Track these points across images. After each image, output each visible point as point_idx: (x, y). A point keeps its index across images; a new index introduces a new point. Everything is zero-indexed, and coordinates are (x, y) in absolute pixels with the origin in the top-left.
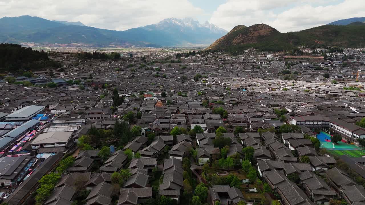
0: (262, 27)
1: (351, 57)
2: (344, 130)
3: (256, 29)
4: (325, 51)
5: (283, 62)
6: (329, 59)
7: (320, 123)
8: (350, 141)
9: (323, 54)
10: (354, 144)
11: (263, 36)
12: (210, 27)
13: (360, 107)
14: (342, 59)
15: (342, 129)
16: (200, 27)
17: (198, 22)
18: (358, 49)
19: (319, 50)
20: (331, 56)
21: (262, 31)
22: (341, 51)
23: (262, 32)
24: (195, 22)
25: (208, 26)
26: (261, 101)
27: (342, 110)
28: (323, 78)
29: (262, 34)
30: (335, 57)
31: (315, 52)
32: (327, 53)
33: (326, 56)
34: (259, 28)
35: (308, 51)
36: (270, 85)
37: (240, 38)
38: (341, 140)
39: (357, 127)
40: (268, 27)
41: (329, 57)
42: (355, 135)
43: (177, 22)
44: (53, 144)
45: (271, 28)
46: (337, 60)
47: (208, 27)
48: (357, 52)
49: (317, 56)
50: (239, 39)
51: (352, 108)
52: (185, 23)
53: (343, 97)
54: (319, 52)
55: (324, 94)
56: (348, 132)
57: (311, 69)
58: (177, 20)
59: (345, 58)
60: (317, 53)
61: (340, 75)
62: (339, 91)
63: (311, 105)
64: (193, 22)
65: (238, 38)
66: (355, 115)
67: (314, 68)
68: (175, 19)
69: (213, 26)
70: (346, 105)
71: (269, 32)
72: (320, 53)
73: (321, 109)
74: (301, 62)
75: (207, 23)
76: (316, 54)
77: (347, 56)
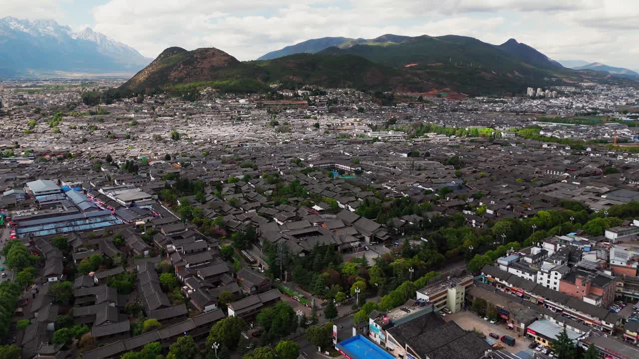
0: (214, 53)
1: (335, 101)
2: (345, 167)
3: (204, 56)
4: (307, 93)
5: (265, 110)
6: (313, 105)
7: (329, 165)
8: (350, 173)
9: (305, 97)
10: (352, 175)
11: (217, 67)
12: (96, 39)
13: (352, 152)
14: (327, 104)
15: (344, 166)
16: (74, 37)
17: (68, 29)
18: (340, 90)
19: (300, 92)
20: (314, 100)
21: (214, 59)
22: (324, 94)
23: (216, 61)
24: (63, 27)
25: (91, 38)
26: (272, 155)
27: (340, 155)
28: (315, 128)
29: (214, 64)
30: (319, 102)
31: (296, 95)
32: (310, 96)
33: (309, 101)
34: (209, 54)
35: (287, 94)
36: (268, 139)
37: (181, 70)
38: (344, 173)
39: (352, 164)
40: (222, 54)
41: (313, 102)
42: (352, 168)
43: (22, 27)
44: (142, 199)
45: (227, 55)
46: (322, 105)
47: (93, 39)
48: (340, 94)
49: (299, 100)
50: (180, 72)
51: (346, 154)
52: (40, 30)
53: (337, 146)
54: (300, 94)
55: (322, 145)
56: (348, 167)
57: (299, 118)
58: (19, 22)
59: (330, 102)
60: (299, 96)
61: (328, 124)
62: (333, 140)
63: (316, 154)
64: (58, 28)
65: (178, 70)
66: (349, 158)
67: (303, 117)
68: (16, 20)
69: (103, 38)
70: (342, 152)
71: (225, 61)
72: (302, 97)
73: (325, 157)
74: (285, 109)
75: (89, 30)
76: (298, 98)
77: (331, 100)
